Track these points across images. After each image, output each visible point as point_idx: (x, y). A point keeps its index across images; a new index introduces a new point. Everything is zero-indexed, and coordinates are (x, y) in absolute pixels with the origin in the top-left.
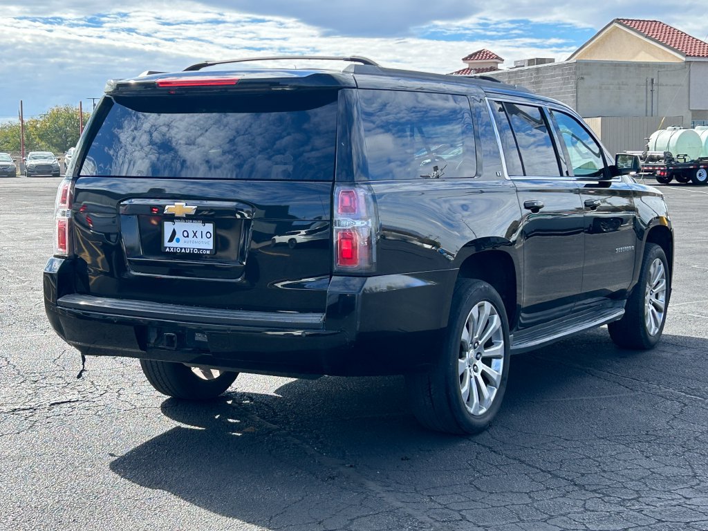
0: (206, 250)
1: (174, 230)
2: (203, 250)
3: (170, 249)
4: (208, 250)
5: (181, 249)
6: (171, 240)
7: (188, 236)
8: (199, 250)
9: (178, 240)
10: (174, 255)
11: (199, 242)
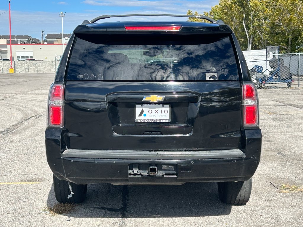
0: (165, 120)
1: (142, 110)
2: (163, 120)
3: (140, 121)
4: (167, 120)
5: (148, 120)
6: (140, 115)
7: (152, 113)
8: (160, 120)
9: (145, 115)
10: (144, 123)
11: (160, 116)
